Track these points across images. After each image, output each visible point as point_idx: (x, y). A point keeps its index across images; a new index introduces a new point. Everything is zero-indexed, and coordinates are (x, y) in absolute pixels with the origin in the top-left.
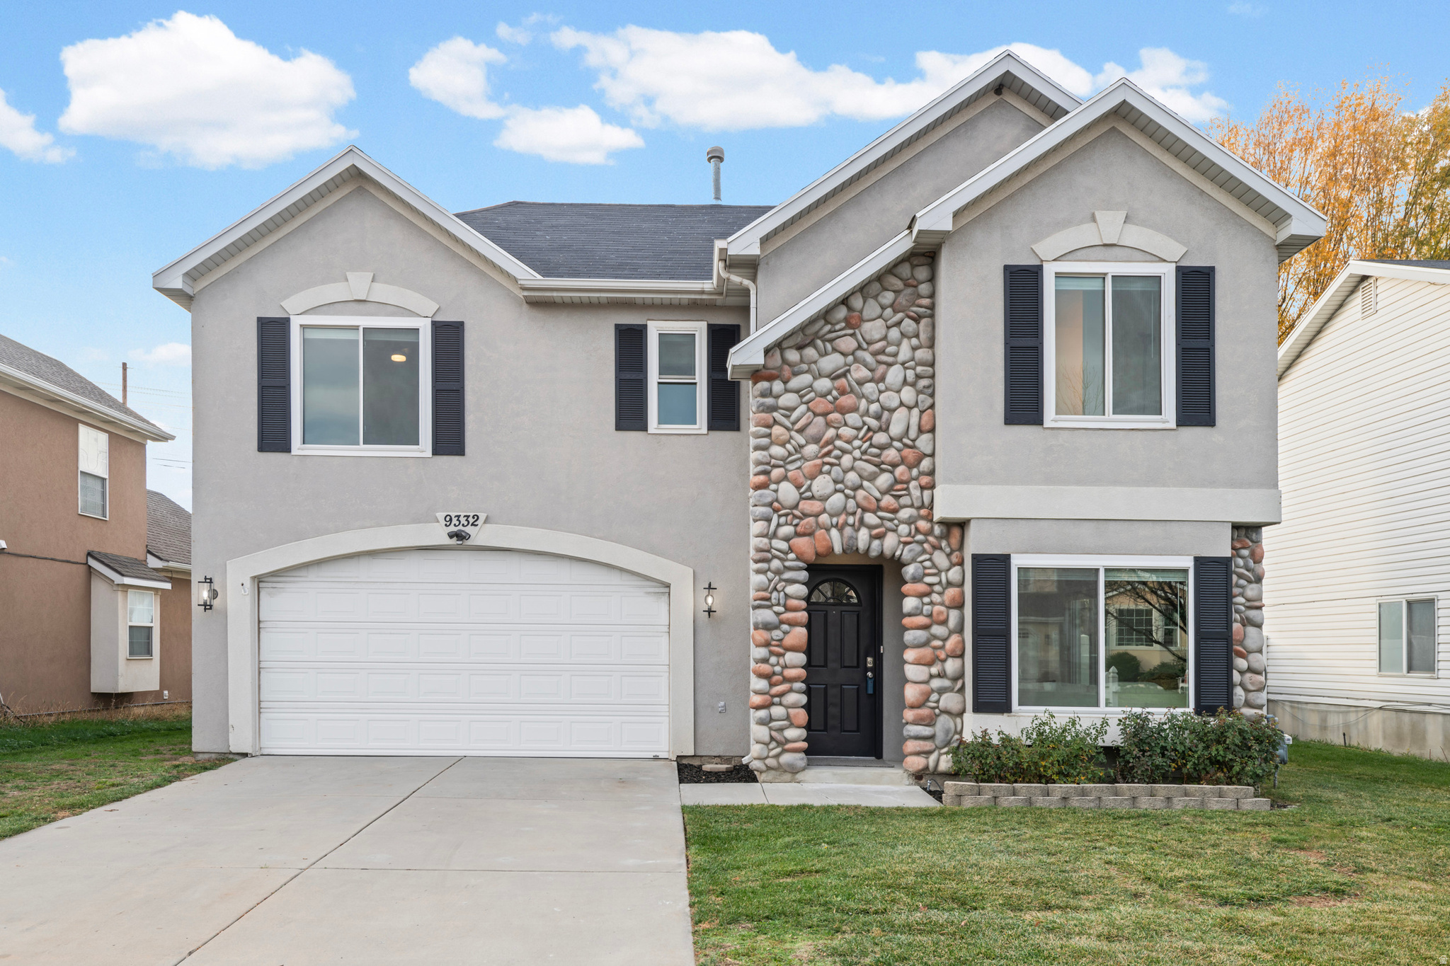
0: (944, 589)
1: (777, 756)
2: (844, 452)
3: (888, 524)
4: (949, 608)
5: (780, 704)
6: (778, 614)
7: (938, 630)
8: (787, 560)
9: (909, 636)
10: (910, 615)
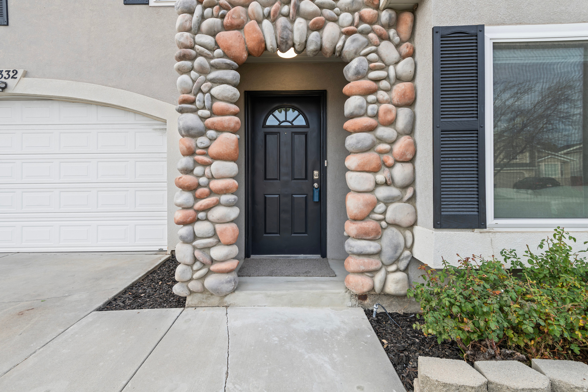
0: (392, 85)
1: (203, 278)
3: (327, 12)
4: (397, 106)
5: (207, 219)
6: (203, 118)
7: (383, 132)
8: (213, 58)
9: (351, 141)
10: (352, 116)
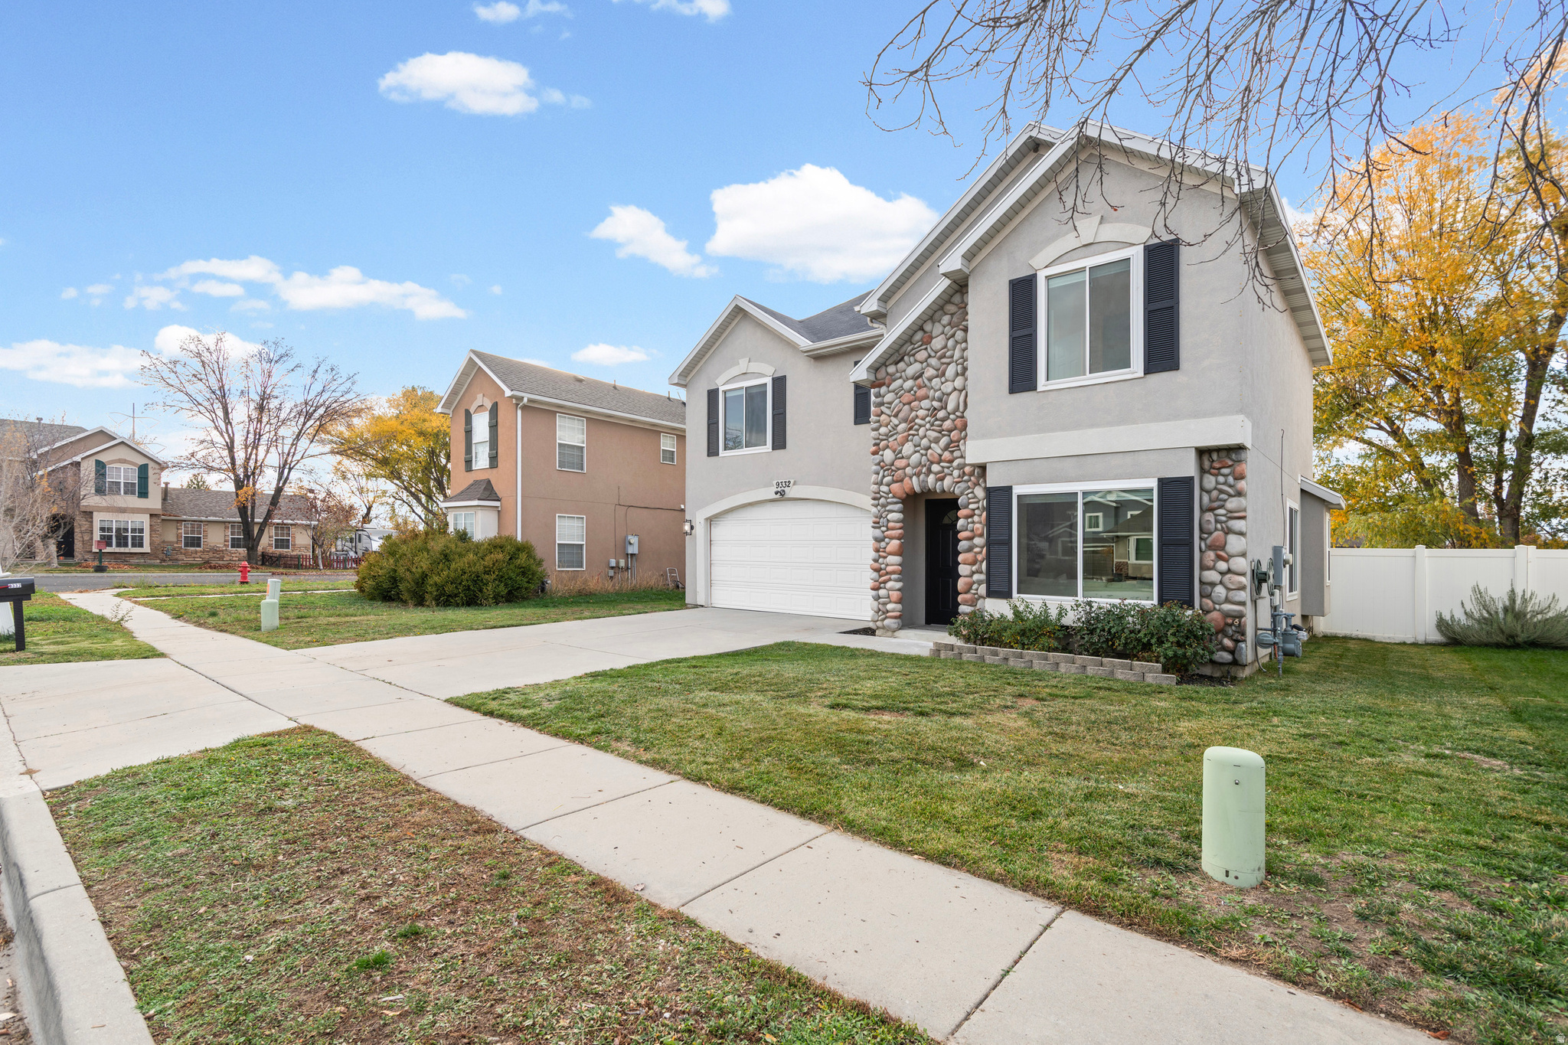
1: (883, 620)
2: (920, 426)
5: (885, 587)
6: (883, 532)
7: (977, 541)
8: (889, 498)
9: (961, 546)
10: (962, 530)
